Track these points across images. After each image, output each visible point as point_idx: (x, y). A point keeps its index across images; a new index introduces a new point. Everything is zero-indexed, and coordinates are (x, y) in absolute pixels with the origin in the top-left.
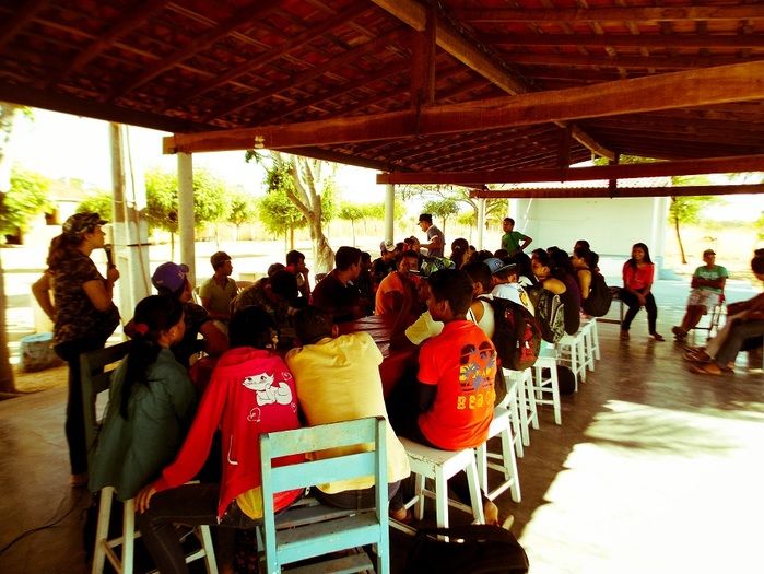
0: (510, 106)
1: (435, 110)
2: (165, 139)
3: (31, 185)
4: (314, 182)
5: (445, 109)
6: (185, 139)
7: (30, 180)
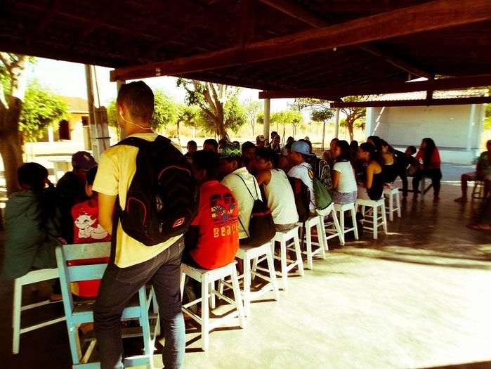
0: (296, 40)
1: (253, 46)
2: (111, 72)
3: (56, 103)
4: (218, 97)
5: (259, 45)
6: (122, 72)
7: (55, 100)
